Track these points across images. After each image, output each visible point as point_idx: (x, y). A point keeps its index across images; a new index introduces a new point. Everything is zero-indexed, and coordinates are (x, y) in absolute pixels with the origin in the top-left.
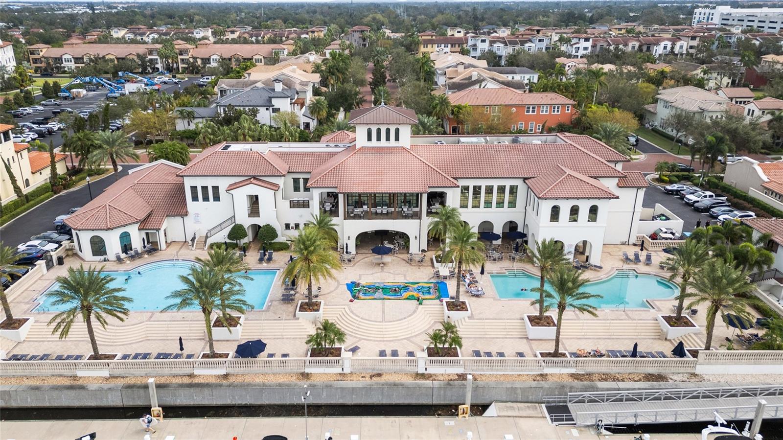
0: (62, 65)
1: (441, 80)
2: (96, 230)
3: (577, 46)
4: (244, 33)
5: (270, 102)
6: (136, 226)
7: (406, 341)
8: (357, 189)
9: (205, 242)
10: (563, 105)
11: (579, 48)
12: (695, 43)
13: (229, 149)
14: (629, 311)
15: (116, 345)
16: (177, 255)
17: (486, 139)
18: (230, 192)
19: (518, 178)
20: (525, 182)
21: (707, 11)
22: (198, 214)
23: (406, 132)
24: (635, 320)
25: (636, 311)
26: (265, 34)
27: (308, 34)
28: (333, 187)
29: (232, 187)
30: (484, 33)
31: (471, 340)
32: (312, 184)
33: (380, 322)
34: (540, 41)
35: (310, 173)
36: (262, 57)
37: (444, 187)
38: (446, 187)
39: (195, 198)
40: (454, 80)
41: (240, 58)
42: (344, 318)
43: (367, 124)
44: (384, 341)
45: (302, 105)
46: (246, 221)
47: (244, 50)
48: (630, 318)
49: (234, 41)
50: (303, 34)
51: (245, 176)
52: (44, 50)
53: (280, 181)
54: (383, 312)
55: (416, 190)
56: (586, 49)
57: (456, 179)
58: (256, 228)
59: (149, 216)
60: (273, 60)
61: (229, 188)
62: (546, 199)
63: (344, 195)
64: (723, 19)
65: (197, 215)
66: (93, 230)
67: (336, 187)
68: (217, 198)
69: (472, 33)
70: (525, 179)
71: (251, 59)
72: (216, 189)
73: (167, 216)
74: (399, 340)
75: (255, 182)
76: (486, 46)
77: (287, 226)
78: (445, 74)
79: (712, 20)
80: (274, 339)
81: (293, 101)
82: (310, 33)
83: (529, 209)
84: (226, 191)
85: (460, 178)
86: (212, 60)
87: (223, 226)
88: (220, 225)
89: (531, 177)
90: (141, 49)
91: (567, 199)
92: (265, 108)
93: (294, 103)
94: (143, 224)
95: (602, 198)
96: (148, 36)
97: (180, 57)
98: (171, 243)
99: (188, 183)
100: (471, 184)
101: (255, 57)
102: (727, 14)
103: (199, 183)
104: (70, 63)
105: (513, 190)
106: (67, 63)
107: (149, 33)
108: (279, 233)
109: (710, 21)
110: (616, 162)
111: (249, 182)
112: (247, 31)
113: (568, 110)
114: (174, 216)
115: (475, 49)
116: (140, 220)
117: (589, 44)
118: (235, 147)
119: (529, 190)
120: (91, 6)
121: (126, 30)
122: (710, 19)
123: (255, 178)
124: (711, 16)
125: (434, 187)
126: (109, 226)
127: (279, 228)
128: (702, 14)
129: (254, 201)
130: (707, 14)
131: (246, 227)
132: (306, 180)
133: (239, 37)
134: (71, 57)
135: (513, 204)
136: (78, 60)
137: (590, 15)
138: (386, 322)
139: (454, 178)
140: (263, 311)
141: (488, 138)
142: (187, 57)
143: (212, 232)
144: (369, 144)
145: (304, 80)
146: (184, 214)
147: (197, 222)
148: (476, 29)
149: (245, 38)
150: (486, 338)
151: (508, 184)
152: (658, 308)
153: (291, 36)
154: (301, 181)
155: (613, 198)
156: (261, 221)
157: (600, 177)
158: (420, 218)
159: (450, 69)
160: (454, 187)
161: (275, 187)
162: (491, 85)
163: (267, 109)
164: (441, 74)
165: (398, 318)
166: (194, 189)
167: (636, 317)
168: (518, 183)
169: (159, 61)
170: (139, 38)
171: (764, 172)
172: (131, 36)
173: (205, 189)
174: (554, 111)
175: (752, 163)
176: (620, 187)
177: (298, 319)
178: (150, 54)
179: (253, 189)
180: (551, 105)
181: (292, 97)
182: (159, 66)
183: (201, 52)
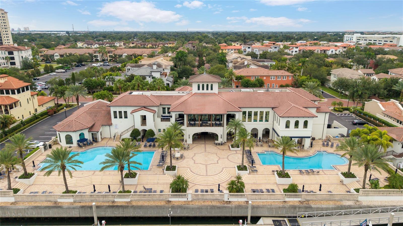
0: (54, 58)
1: (231, 65)
2: (68, 131)
3: (292, 50)
4: (138, 44)
5: (151, 74)
6: (87, 130)
8: (193, 112)
9: (120, 138)
10: (288, 76)
11: (293, 51)
12: (345, 49)
13: (132, 94)
14: (325, 170)
15: (77, 187)
16: (106, 144)
17: (253, 90)
18: (133, 114)
19: (270, 107)
20: (273, 109)
21: (350, 36)
23: (216, 86)
24: (328, 175)
25: (328, 171)
26: (148, 44)
27: (168, 44)
28: (182, 112)
29: (134, 112)
30: (249, 45)
31: (250, 185)
32: (171, 110)
33: (205, 176)
34: (275, 48)
35: (171, 105)
36: (147, 55)
37: (234, 112)
38: (236, 111)
39: (116, 117)
40: (236, 65)
41: (137, 55)
42: (188, 174)
43: (198, 82)
44: (207, 185)
45: (166, 75)
46: (140, 128)
47: (138, 51)
48: (325, 174)
49: (133, 47)
50: (165, 44)
51: (140, 106)
52: (46, 51)
53: (156, 109)
54: (207, 171)
55: (221, 113)
56: (296, 52)
58: (145, 131)
59: (93, 126)
60: (151, 56)
61: (132, 112)
62: (283, 117)
63: (187, 115)
64: (357, 40)
65: (116, 125)
66: (67, 132)
67: (183, 112)
68: (126, 117)
69: (244, 44)
70: (273, 108)
71: (142, 55)
72: (125, 112)
73: (102, 125)
74: (215, 185)
75: (144, 109)
76: (250, 50)
77: (159, 130)
78: (232, 62)
79: (352, 40)
80: (154, 184)
81: (162, 73)
82: (169, 44)
83: (275, 122)
84: (131, 113)
85: (242, 108)
86: (123, 56)
87: (129, 130)
88: (127, 130)
89: (276, 107)
90: (91, 51)
91: (293, 117)
92: (148, 77)
93: (162, 75)
94: (90, 129)
95: (309, 117)
96: (94, 45)
97: (108, 54)
98: (104, 138)
99: (112, 110)
100: (247, 110)
101: (143, 55)
102: (359, 37)
103: (118, 109)
104: (58, 57)
105: (267, 113)
106: (56, 57)
107: (94, 44)
108: (156, 133)
109: (351, 40)
110: (315, 101)
111: (141, 109)
112: (140, 43)
113: (290, 78)
114: (105, 125)
115: (245, 51)
116: (89, 127)
117: (297, 50)
118: (135, 93)
119: (275, 113)
120: (68, 32)
121: (84, 42)
122: (351, 39)
123: (144, 107)
124: (352, 38)
125: (230, 112)
126: (74, 130)
127: (156, 131)
128: (348, 37)
129: (144, 118)
130: (350, 37)
131: (140, 131)
132: (169, 108)
133: (136, 45)
134: (58, 54)
135: (267, 121)
136: (61, 56)
137: (296, 37)
138: (208, 176)
139: (239, 107)
140: (148, 171)
141: (254, 89)
142: (112, 54)
143: (124, 133)
144: (199, 92)
145: (166, 64)
146: (110, 125)
147: (116, 128)
148: (245, 43)
149: (139, 46)
150: (257, 184)
151: (265, 110)
152: (339, 169)
153: (160, 46)
154: (166, 109)
155: (315, 117)
156: (147, 128)
157: (308, 107)
158: (223, 126)
159: (234, 60)
160: (239, 112)
161: (154, 112)
162: (253, 67)
163: (149, 77)
164: (230, 62)
165: (214, 174)
166: (115, 112)
167: (328, 174)
168: (270, 110)
169: (99, 56)
170: (90, 46)
171: (383, 106)
172: (86, 45)
173: (120, 112)
174: (283, 79)
175: (377, 102)
176: (317, 112)
177: (165, 174)
178: (95, 53)
179: (143, 113)
180: (282, 76)
181: (161, 72)
182: (99, 58)
183: (118, 52)
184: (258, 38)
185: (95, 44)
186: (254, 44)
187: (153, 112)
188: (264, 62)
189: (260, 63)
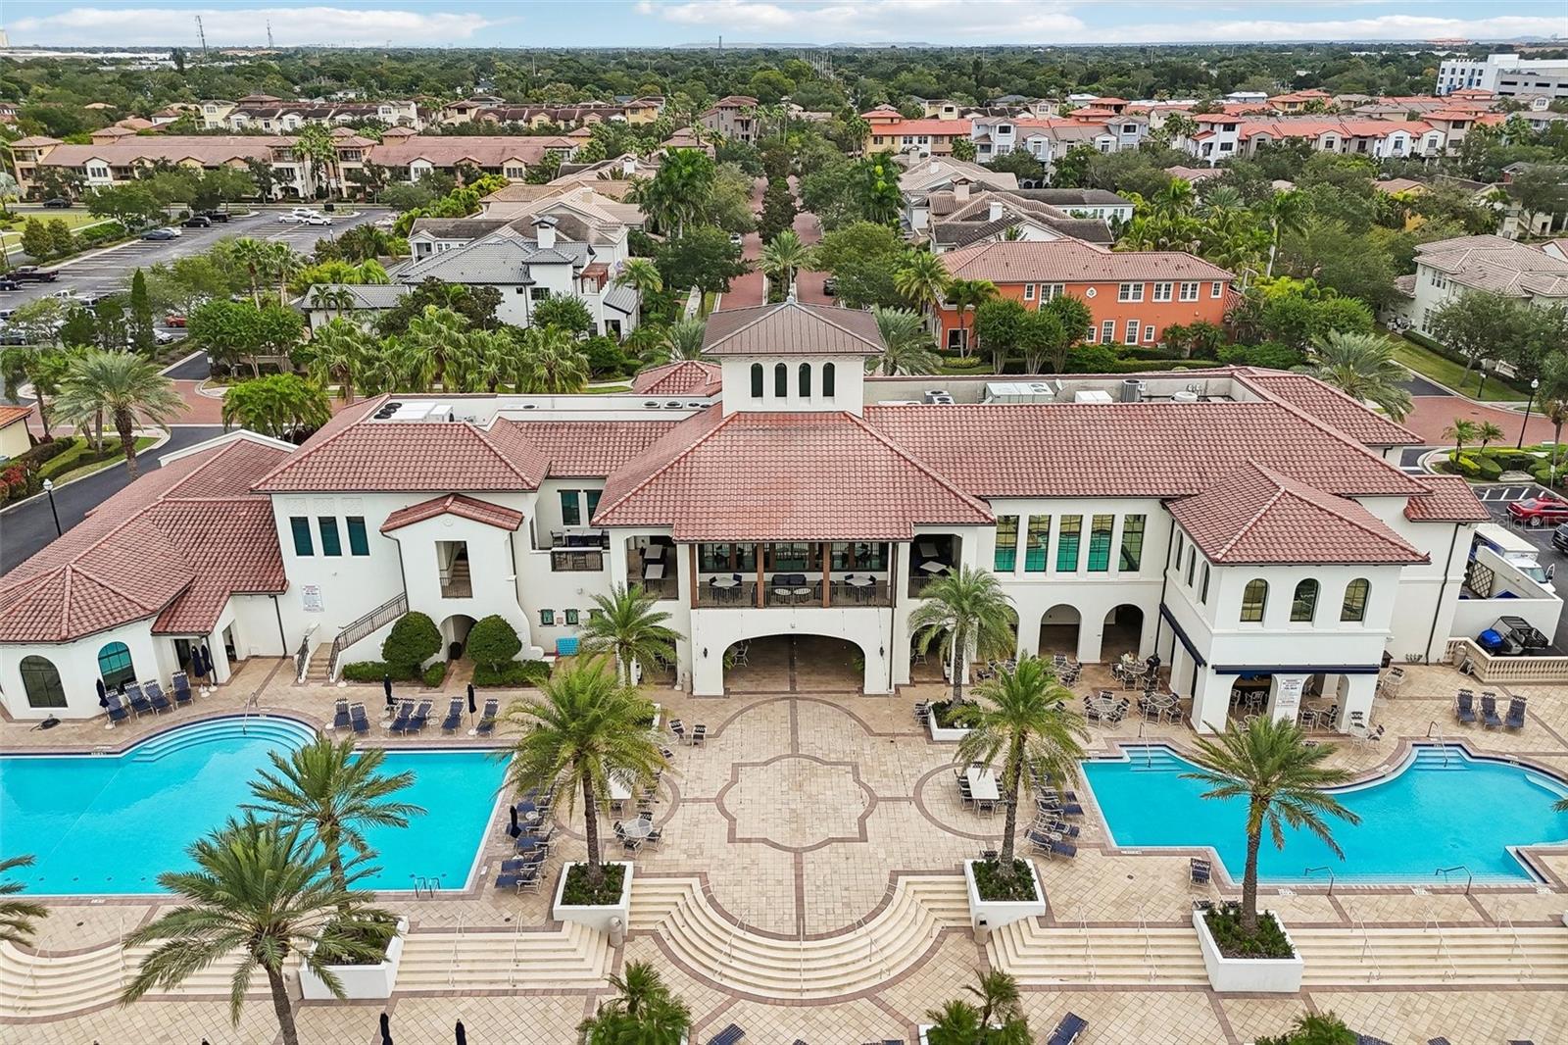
0: (86, 183)
1: (920, 219)
2: (29, 642)
3: (1209, 140)
4: (487, 111)
5: (527, 273)
6: (147, 626)
7: (865, 1001)
8: (727, 530)
9: (333, 660)
10: (1206, 282)
11: (1211, 145)
12: (1459, 134)
15: (34, 1020)
16: (254, 701)
17: (1053, 386)
18: (392, 534)
19: (1149, 497)
20: (1165, 507)
21: (1468, 65)
22: (312, 587)
23: (851, 375)
24: (1504, 925)
25: (1500, 891)
26: (532, 114)
27: (624, 113)
28: (663, 526)
29: (398, 523)
30: (1001, 113)
31: (1052, 996)
32: (605, 517)
33: (790, 938)
34: (1127, 129)
35: (604, 478)
36: (522, 166)
37: (955, 524)
38: (962, 524)
39: (304, 548)
40: (947, 221)
41: (474, 165)
42: (691, 921)
43: (750, 355)
44: (802, 1003)
45: (602, 280)
46: (440, 609)
47: (481, 150)
48: (1488, 921)
49: (463, 131)
50: (614, 113)
51: (432, 491)
52: (46, 151)
53: (526, 505)
54: (800, 900)
55: (884, 533)
56: (1226, 147)
57: (984, 499)
58: (465, 623)
59: (183, 596)
60: (542, 173)
61: (391, 525)
62: (1232, 564)
63: (692, 547)
64: (1503, 83)
65: (311, 590)
66: (23, 643)
67: (670, 526)
68: (360, 547)
69: (976, 111)
70: (1165, 501)
71: (498, 170)
72: (357, 525)
73: (232, 593)
74: (846, 998)
75: (456, 507)
76: (1009, 141)
77: (547, 619)
78: (928, 204)
79: (1478, 84)
80: (491, 993)
81: (581, 271)
82: (628, 112)
83: (1177, 578)
84: (382, 531)
85: (995, 497)
86: (412, 171)
87: (377, 621)
88: (371, 617)
89: (1190, 496)
90: (258, 148)
91: (1290, 564)
92: (514, 289)
93: (583, 277)
94: (164, 619)
95: (1383, 563)
96: (280, 118)
97: (342, 165)
98: (247, 660)
99: (284, 511)
100: (1025, 511)
101: (506, 166)
102: (1513, 72)
103: (313, 509)
104: (103, 179)
105: (1135, 527)
106: (97, 179)
107: (281, 111)
108: (524, 636)
109: (1474, 87)
110: (1387, 448)
111: (439, 509)
112: (495, 106)
113: (1216, 293)
114: (251, 593)
115: (987, 148)
116: (153, 612)
118: (413, 410)
119: (1177, 527)
120: (178, 55)
121: (233, 106)
122: (1475, 82)
123: (458, 496)
124: (1476, 77)
125: (928, 524)
126: (64, 634)
127: (522, 624)
128: (1458, 71)
129: (457, 554)
130: (1468, 73)
131: (438, 623)
132: (594, 497)
133: (476, 120)
134: (105, 165)
135: (1131, 564)
136: (122, 172)
137: (1214, 73)
138: (807, 938)
139: (979, 498)
140: (463, 897)
141: (1058, 381)
142: (359, 165)
143: (350, 637)
144: (757, 405)
145: (610, 219)
146: (275, 587)
147: (312, 608)
148: (984, 105)
149: (490, 122)
150: (1094, 988)
151: (1121, 511)
152: (1558, 881)
153: (587, 120)
154: (583, 498)
155: (1413, 562)
156: (477, 608)
157: (1364, 495)
158: (892, 605)
159: (936, 194)
160: (983, 524)
161: (510, 520)
162: (1032, 233)
163: (520, 291)
164: (919, 205)
165: (840, 925)
166: (300, 525)
168: (1150, 509)
169: (297, 173)
170: (260, 123)
172: (244, 119)
173: (328, 525)
174: (1184, 295)
176: (1412, 522)
177: (558, 926)
178: (279, 156)
179: (451, 527)
180: (1177, 281)
181: (577, 263)
182: (297, 184)
183: (388, 154)
184: (1038, 78)
185: (284, 114)
186: (1028, 110)
187: (507, 524)
188: (1080, 201)
189: (1060, 209)
